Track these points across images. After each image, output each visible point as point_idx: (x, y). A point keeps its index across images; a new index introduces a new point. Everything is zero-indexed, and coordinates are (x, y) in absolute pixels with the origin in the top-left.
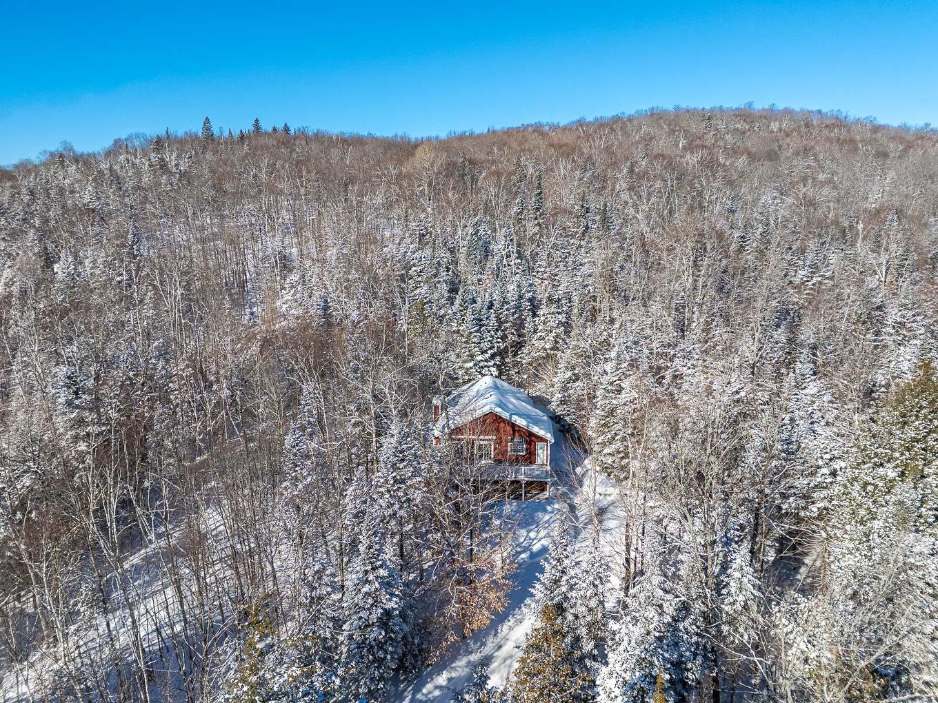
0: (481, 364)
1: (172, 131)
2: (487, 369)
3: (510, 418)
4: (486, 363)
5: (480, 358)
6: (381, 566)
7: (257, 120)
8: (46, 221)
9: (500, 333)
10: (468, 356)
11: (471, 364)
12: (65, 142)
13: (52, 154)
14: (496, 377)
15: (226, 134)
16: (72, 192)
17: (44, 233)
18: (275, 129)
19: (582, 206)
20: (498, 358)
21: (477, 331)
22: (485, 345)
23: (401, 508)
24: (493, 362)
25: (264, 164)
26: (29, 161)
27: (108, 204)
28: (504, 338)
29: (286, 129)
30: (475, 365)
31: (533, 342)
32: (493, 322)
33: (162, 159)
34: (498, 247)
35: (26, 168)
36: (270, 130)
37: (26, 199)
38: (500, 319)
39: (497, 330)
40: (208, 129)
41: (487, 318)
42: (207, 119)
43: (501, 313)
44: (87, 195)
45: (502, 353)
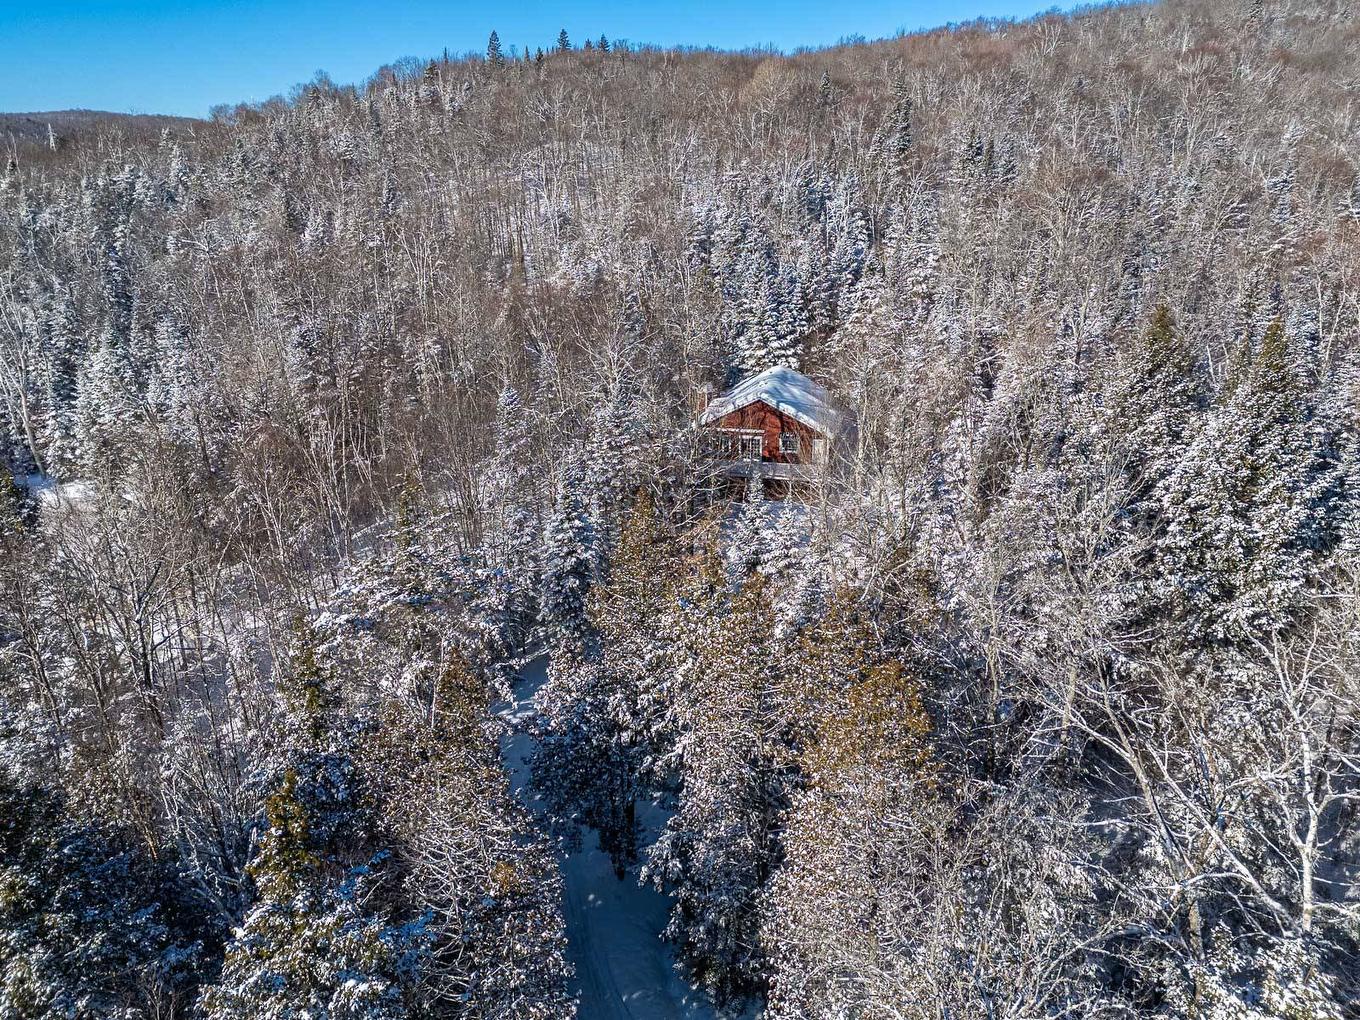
0: (776, 353)
1: (451, 52)
2: (784, 359)
3: (778, 406)
4: (783, 352)
5: (775, 344)
6: (576, 517)
7: (564, 33)
8: (294, 174)
9: (805, 314)
10: (760, 340)
11: (763, 352)
12: (321, 72)
13: (306, 88)
14: (795, 370)
15: (521, 53)
16: (326, 137)
17: (294, 189)
18: (588, 44)
19: (970, 146)
20: (800, 347)
21: (773, 310)
22: (782, 328)
23: (615, 476)
24: (793, 350)
25: (558, 97)
26: (280, 99)
27: (367, 154)
28: (810, 319)
29: (603, 44)
30: (768, 353)
31: (847, 325)
32: (797, 298)
33: (434, 93)
34: (838, 204)
35: (275, 105)
36: (582, 45)
37: (273, 146)
38: (807, 295)
39: (802, 309)
40: (495, 48)
41: (789, 293)
42: (494, 33)
43: (808, 288)
44: (341, 141)
45: (806, 340)
